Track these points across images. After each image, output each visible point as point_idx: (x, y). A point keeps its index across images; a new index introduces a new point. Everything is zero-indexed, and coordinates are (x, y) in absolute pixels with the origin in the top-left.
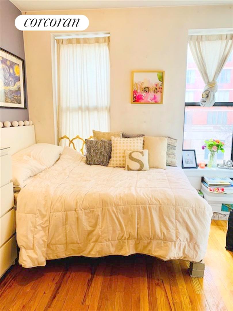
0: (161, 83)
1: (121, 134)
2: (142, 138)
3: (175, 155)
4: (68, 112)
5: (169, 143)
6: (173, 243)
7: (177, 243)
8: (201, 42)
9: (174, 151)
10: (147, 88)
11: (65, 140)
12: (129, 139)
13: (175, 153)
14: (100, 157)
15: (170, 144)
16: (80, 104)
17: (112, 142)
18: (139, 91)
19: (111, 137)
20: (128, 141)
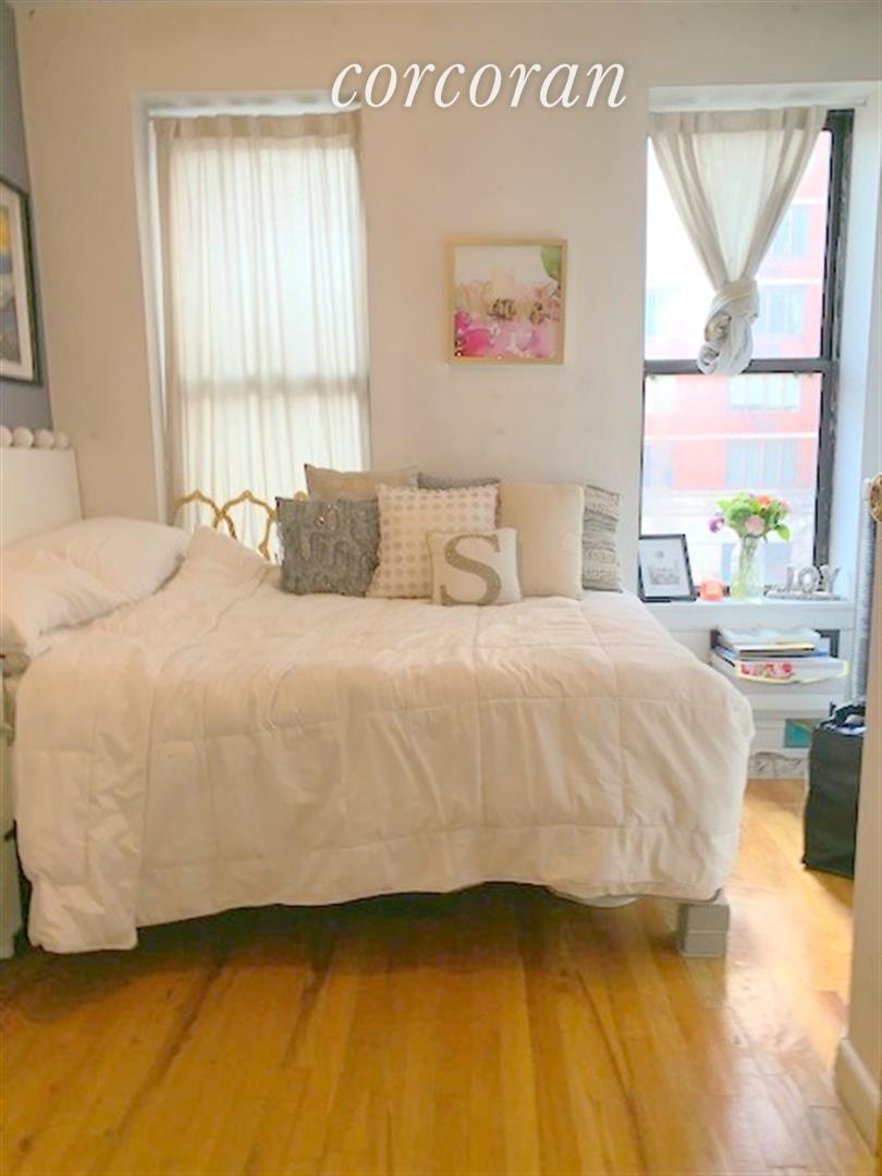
0: (555, 283)
1: (413, 476)
2: (492, 490)
3: (612, 550)
4: (207, 404)
5: (591, 507)
6: (616, 831)
7: (630, 832)
8: (695, 139)
9: (609, 534)
10: (504, 302)
11: (197, 507)
12: (443, 493)
13: (614, 545)
14: (335, 563)
15: (596, 509)
16: (251, 369)
17: (381, 504)
18: (475, 316)
19: (377, 487)
20: (439, 501)
